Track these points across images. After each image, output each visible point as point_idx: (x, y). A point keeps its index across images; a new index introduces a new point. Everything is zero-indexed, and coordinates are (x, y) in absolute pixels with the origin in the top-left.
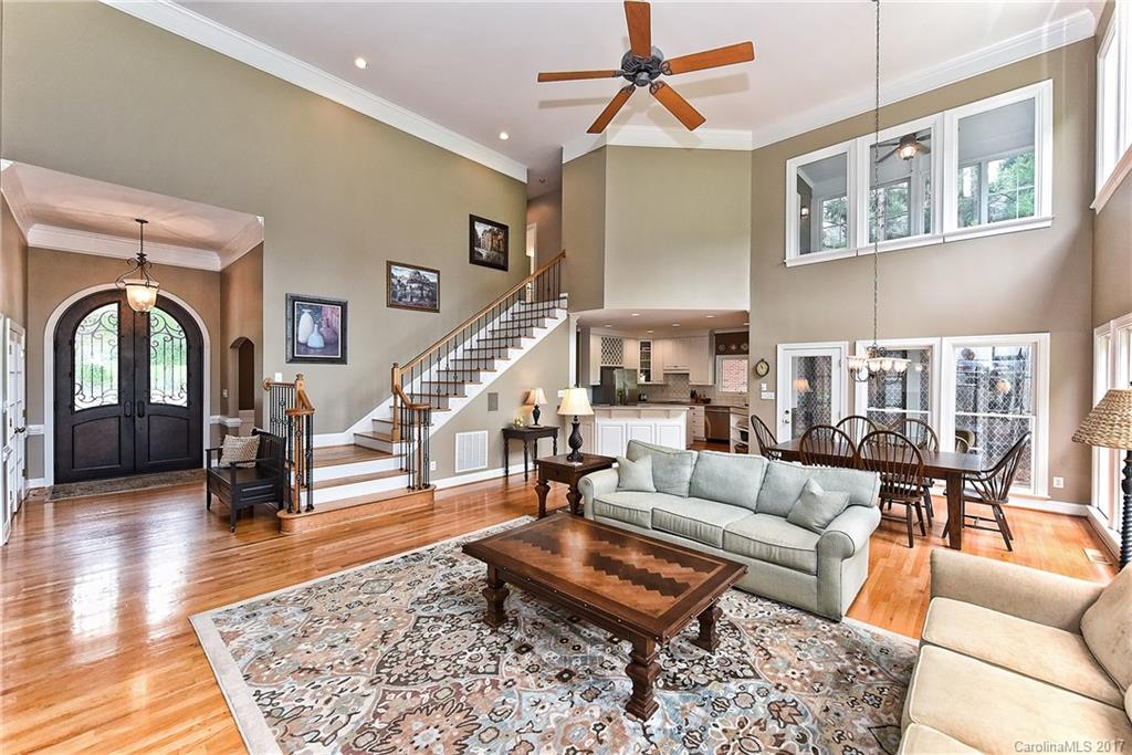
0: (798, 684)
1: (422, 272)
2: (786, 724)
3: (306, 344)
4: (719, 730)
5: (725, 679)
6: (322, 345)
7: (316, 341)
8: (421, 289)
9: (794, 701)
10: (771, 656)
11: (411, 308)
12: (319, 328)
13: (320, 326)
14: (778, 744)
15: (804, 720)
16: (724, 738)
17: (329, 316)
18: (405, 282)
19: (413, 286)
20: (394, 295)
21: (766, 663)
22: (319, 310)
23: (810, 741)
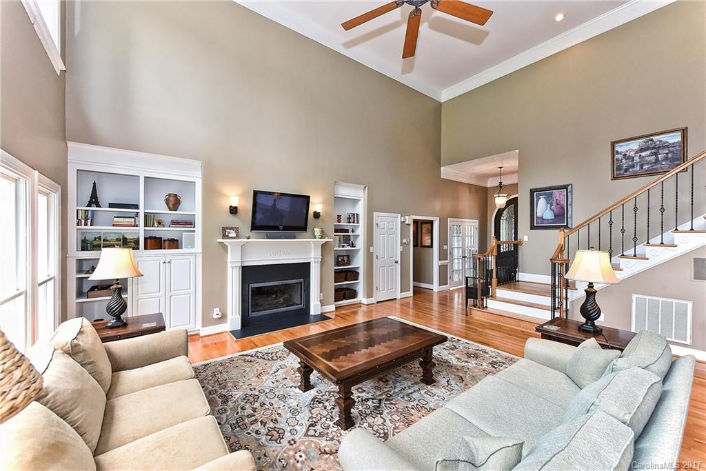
0: (291, 453)
1: (655, 138)
2: (270, 431)
3: (542, 218)
4: (281, 406)
5: (311, 420)
6: (553, 217)
7: (549, 215)
8: (656, 154)
9: (280, 443)
10: (322, 453)
11: (641, 175)
12: (551, 206)
13: (551, 205)
14: (262, 422)
15: (266, 440)
16: (276, 406)
17: (558, 198)
18: (632, 154)
19: (644, 154)
20: (619, 168)
21: (316, 446)
22: (551, 195)
23: (255, 435)
